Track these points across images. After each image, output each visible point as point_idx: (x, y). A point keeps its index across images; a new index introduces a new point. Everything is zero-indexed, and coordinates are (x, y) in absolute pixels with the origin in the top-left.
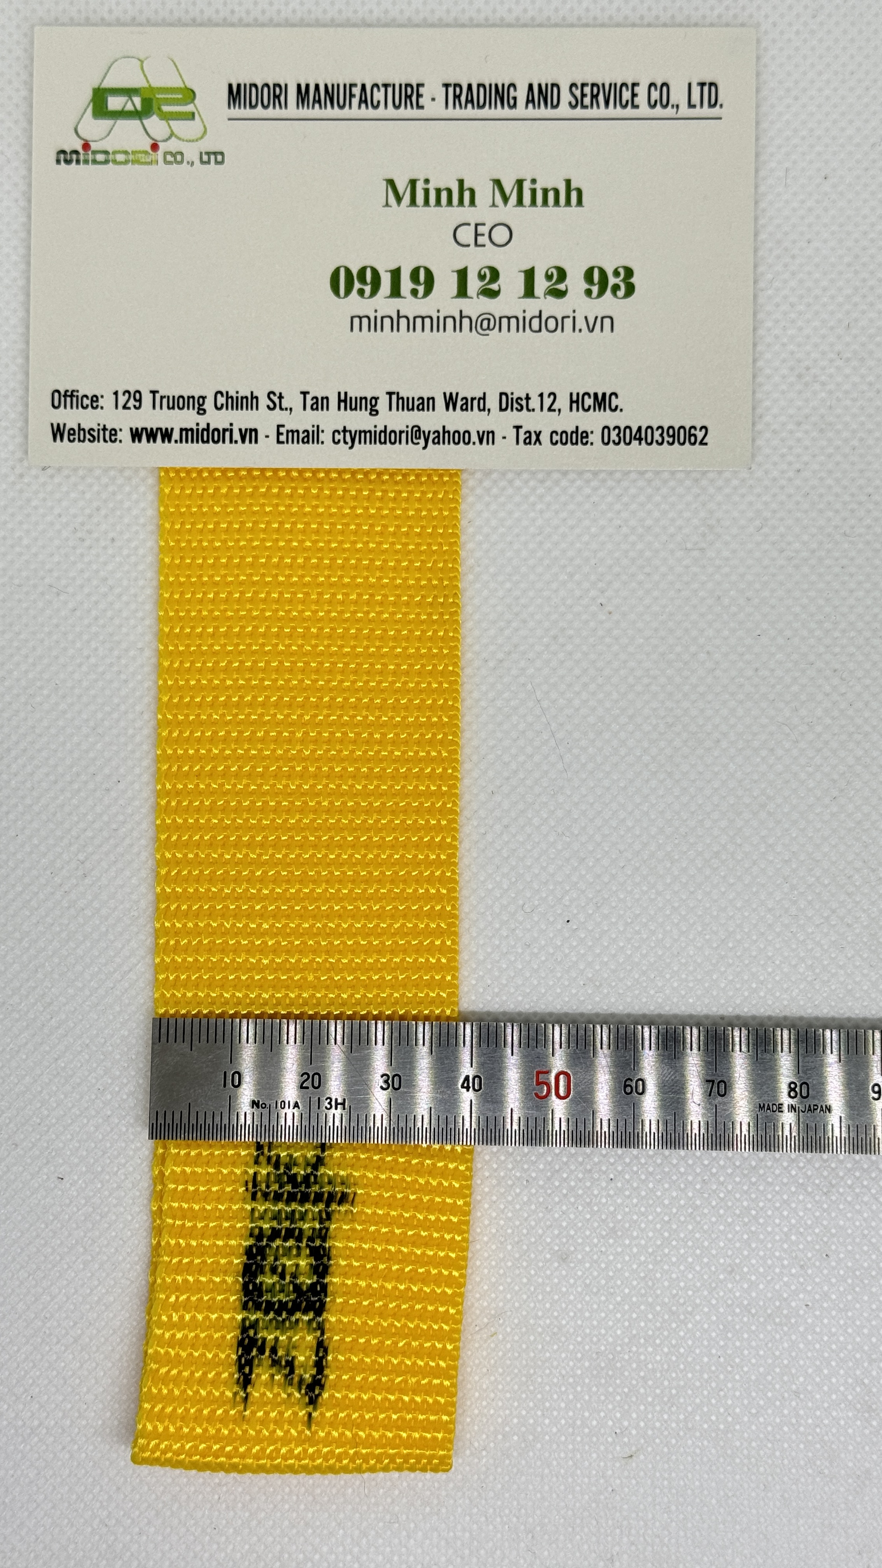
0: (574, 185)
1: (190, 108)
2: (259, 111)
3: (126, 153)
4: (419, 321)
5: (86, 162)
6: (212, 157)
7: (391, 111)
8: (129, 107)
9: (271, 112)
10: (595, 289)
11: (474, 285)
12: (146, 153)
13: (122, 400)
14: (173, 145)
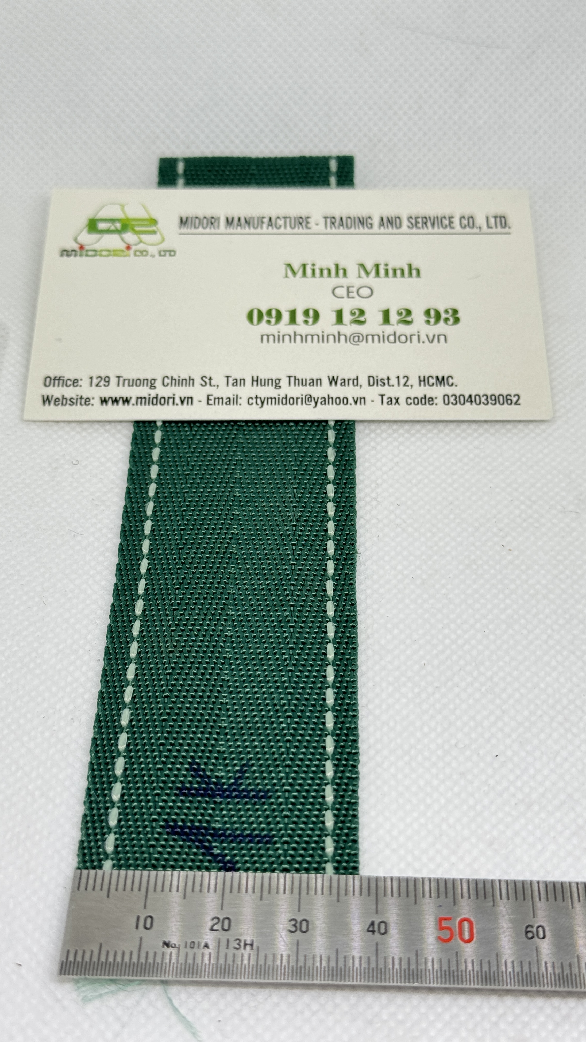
0: (413, 267)
1: (154, 228)
2: (200, 230)
3: (108, 251)
4: (309, 338)
5: (81, 255)
6: (168, 253)
7: (289, 230)
8: (113, 228)
9: (208, 230)
10: (432, 321)
11: (347, 317)
12: (122, 251)
13: (95, 381)
14: (141, 247)
